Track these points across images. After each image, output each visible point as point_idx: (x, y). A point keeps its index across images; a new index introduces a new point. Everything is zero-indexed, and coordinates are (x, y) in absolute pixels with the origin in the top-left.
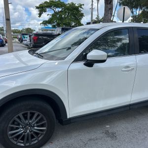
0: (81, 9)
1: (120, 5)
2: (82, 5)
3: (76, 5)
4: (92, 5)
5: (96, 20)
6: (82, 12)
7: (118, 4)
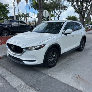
0: (7, 8)
1: (32, 7)
2: (7, 5)
3: (3, 5)
4: (14, 5)
5: (18, 15)
6: (8, 10)
7: (31, 6)
